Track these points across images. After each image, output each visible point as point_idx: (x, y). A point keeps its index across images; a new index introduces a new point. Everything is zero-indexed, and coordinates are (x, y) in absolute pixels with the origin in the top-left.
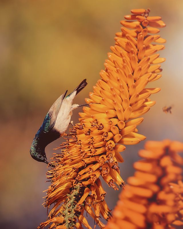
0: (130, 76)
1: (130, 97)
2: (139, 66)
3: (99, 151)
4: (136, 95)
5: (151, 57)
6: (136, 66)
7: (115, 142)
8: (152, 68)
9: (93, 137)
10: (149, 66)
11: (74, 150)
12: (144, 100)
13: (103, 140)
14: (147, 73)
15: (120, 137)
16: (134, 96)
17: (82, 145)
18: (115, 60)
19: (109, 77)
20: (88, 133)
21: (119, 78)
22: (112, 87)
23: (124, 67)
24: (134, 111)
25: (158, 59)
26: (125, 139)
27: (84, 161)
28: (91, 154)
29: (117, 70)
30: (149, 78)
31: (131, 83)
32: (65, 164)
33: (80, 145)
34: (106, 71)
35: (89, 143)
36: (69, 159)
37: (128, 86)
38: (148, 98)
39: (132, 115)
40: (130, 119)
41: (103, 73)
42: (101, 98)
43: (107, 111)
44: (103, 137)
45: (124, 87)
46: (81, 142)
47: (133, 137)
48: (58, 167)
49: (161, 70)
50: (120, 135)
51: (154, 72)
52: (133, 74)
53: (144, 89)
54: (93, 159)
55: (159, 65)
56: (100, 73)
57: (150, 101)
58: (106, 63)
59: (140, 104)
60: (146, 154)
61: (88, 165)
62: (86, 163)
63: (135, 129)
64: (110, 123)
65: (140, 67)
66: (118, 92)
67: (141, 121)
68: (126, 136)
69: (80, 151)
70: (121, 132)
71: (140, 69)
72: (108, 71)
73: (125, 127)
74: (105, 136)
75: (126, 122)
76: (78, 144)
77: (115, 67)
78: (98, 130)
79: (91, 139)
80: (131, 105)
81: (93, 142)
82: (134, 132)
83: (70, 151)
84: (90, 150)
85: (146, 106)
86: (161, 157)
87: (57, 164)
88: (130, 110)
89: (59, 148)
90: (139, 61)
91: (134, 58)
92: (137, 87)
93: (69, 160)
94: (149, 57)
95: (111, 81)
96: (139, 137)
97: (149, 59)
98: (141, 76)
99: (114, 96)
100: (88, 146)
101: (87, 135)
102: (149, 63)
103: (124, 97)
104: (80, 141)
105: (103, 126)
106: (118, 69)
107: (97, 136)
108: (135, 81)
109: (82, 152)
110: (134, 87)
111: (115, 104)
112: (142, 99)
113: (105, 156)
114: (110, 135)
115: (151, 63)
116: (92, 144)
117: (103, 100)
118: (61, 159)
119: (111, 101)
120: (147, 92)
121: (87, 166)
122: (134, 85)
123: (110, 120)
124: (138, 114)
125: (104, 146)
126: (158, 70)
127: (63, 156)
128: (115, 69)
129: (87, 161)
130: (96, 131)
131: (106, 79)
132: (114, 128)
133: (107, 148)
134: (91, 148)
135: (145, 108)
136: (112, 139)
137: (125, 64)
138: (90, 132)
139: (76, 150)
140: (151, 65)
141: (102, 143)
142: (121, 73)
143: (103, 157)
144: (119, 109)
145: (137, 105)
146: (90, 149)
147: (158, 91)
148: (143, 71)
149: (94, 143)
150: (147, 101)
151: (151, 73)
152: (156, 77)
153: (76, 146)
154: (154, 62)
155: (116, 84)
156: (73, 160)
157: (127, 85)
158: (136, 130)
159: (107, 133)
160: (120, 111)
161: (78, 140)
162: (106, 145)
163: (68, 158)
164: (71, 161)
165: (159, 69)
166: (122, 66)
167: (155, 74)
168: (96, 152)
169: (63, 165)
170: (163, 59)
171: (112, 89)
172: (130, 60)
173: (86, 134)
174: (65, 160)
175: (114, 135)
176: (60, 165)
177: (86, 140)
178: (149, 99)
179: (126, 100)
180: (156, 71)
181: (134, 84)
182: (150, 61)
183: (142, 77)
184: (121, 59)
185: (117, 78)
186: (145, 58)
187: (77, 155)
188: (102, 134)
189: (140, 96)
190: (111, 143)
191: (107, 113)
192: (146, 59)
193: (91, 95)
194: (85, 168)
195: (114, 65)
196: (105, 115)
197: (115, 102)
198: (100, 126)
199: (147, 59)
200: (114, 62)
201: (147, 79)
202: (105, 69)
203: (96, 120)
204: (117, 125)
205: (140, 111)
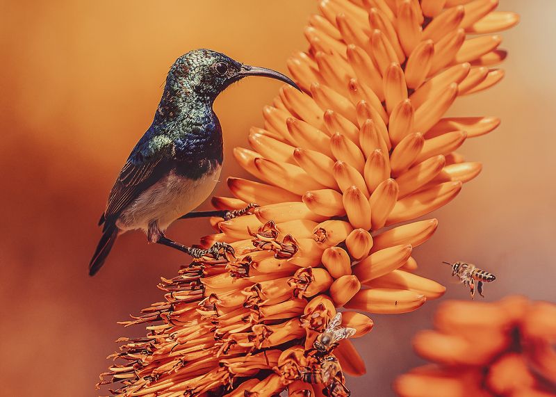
0: (393, 76)
1: (393, 145)
2: (426, 39)
3: (280, 334)
4: (413, 143)
5: (467, 8)
6: (416, 40)
7: (336, 304)
8: (471, 47)
9: (258, 286)
10: (461, 41)
11: (193, 329)
12: (441, 158)
13: (293, 295)
14: (452, 63)
15: (354, 285)
16: (407, 144)
17: (220, 312)
18: (342, 15)
19: (319, 74)
20: (242, 271)
21: (354, 81)
22: (330, 112)
23: (374, 42)
24: (407, 196)
25: (491, 16)
26: (373, 294)
27: (227, 369)
28: (252, 344)
29: (349, 53)
30: (459, 82)
31: (396, 97)
32: (162, 377)
33: (213, 312)
34: (311, 53)
35: (245, 304)
36: (172, 359)
37: (386, 110)
38: (454, 153)
39: (399, 209)
40: (391, 224)
41: (298, 62)
42: (291, 150)
43: (309, 195)
44: (293, 284)
45: (372, 109)
46: (219, 303)
47: (401, 286)
48: (135, 388)
49: (503, 55)
50: (354, 278)
51: (476, 62)
52: (403, 66)
53: (443, 121)
54: (258, 362)
55: (495, 37)
56: (290, 62)
57: (462, 162)
58: (312, 25)
59: (425, 172)
60: (442, 346)
61: (239, 380)
62: (231, 375)
63: (406, 259)
64: (322, 238)
65: (430, 42)
66: (351, 128)
67: (430, 230)
68: (376, 284)
69: (213, 330)
70: (358, 268)
71: (430, 51)
72: (318, 54)
73: (372, 251)
74: (303, 283)
75: (378, 232)
76: (207, 308)
77: (342, 41)
78: (279, 257)
79: (253, 289)
80: (394, 175)
81: (260, 301)
82: (404, 268)
83: (180, 332)
84: (249, 330)
85: (447, 180)
86: (496, 357)
87: (131, 375)
88: (391, 191)
89: (140, 320)
90: (427, 21)
91: (408, 13)
92: (417, 114)
93: (175, 362)
94: (460, 8)
95: (327, 90)
96: (419, 287)
97: (461, 16)
98: (431, 75)
99: (337, 142)
100: (242, 316)
101: (240, 276)
102: (460, 31)
103: (369, 148)
104: (213, 296)
105: (294, 246)
106: (352, 46)
107: (272, 282)
108: (411, 92)
109: (220, 337)
110: (408, 112)
111: (339, 169)
112: (433, 153)
113: (299, 353)
114: (320, 276)
115: (469, 30)
116: (256, 308)
117: (297, 155)
118: (144, 358)
119: (325, 161)
120: (455, 130)
121: (236, 385)
122: (406, 105)
123: (322, 225)
124: (418, 206)
125: (297, 315)
126: (492, 56)
127: (152, 347)
128: (342, 49)
129: (235, 366)
130: (270, 264)
131: (311, 81)
132: (334, 255)
133: (306, 324)
134: (253, 322)
135: (445, 187)
136: (327, 292)
137: (377, 31)
138: (248, 266)
139: (199, 327)
140: (468, 36)
141: (291, 304)
142: (362, 60)
143: (292, 356)
144: (354, 188)
145: (416, 176)
146: (248, 326)
147: (491, 126)
148: (438, 59)
149: (263, 306)
150: (450, 161)
151: (465, 66)
152: (484, 78)
153: (199, 316)
154: (479, 26)
155: (343, 101)
156: (187, 363)
157: (384, 103)
158: (411, 262)
159: (309, 271)
160: (355, 196)
161: (208, 294)
162: (306, 312)
163: (171, 355)
164: (182, 367)
165: (494, 50)
166: (365, 38)
167: (482, 70)
168: (267, 336)
169: (153, 382)
170: (509, 18)
171: (328, 118)
172: (396, 16)
173: (236, 275)
174: (158, 363)
175: (334, 279)
176: (142, 380)
177: (233, 295)
178: (457, 155)
179: (378, 156)
180: (485, 58)
181: (407, 101)
182: (465, 22)
183: (435, 80)
184: (364, 14)
185: (349, 78)
186: (449, 11)
187: (203, 346)
188: (290, 272)
189: (429, 145)
190: (321, 308)
191: (309, 201)
192: (450, 14)
193: (257, 136)
194: (231, 390)
195: (337, 32)
196: (303, 208)
197: (340, 163)
198: (284, 247)
199: (453, 16)
200: (339, 24)
201: (454, 86)
202: (307, 46)
203: (271, 225)
204: (343, 245)
205: (427, 196)
